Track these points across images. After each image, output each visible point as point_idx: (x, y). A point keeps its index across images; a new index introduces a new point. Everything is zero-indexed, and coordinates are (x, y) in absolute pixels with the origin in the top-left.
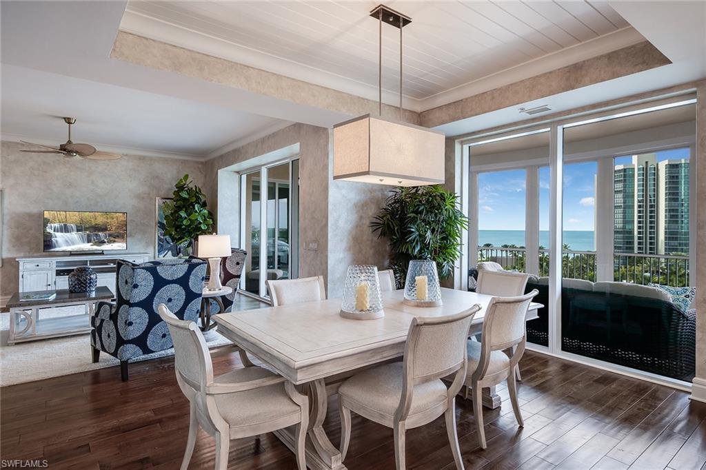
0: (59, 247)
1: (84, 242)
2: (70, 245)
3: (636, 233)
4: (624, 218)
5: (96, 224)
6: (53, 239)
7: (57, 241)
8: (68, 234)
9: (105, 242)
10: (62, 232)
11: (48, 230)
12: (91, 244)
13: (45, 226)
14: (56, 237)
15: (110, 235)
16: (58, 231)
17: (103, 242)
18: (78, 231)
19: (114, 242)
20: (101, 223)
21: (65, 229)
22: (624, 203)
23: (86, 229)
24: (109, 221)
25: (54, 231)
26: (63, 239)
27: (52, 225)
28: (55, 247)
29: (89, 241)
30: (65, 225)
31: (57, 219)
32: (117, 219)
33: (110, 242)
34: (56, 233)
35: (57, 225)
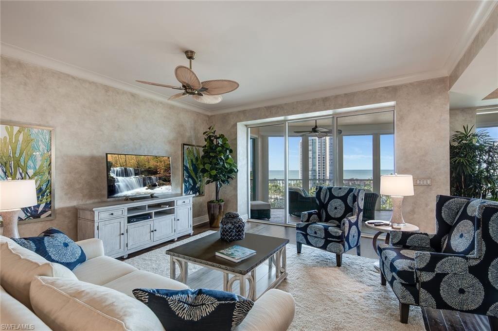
0: (121, 192)
1: (140, 186)
2: (130, 190)
3: (317, 170)
4: (313, 164)
5: (149, 168)
6: (116, 184)
7: (119, 186)
8: (128, 178)
9: (156, 186)
10: (123, 176)
11: (112, 175)
12: (146, 187)
13: (108, 170)
14: (118, 182)
15: (160, 178)
16: (119, 176)
17: (154, 186)
18: (136, 174)
19: (163, 184)
20: (153, 167)
21: (125, 173)
22: (313, 156)
23: (142, 173)
24: (158, 164)
25: (117, 176)
26: (124, 183)
27: (115, 169)
28: (118, 192)
29: (144, 185)
30: (126, 169)
31: (118, 163)
32: (164, 163)
33: (160, 185)
34: (118, 177)
35: (118, 169)
